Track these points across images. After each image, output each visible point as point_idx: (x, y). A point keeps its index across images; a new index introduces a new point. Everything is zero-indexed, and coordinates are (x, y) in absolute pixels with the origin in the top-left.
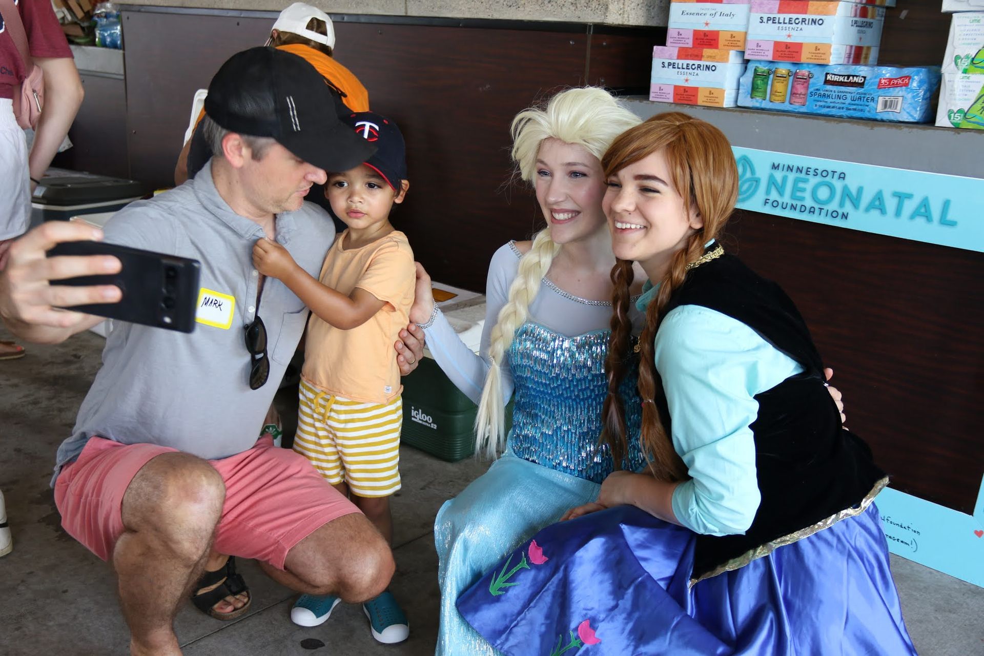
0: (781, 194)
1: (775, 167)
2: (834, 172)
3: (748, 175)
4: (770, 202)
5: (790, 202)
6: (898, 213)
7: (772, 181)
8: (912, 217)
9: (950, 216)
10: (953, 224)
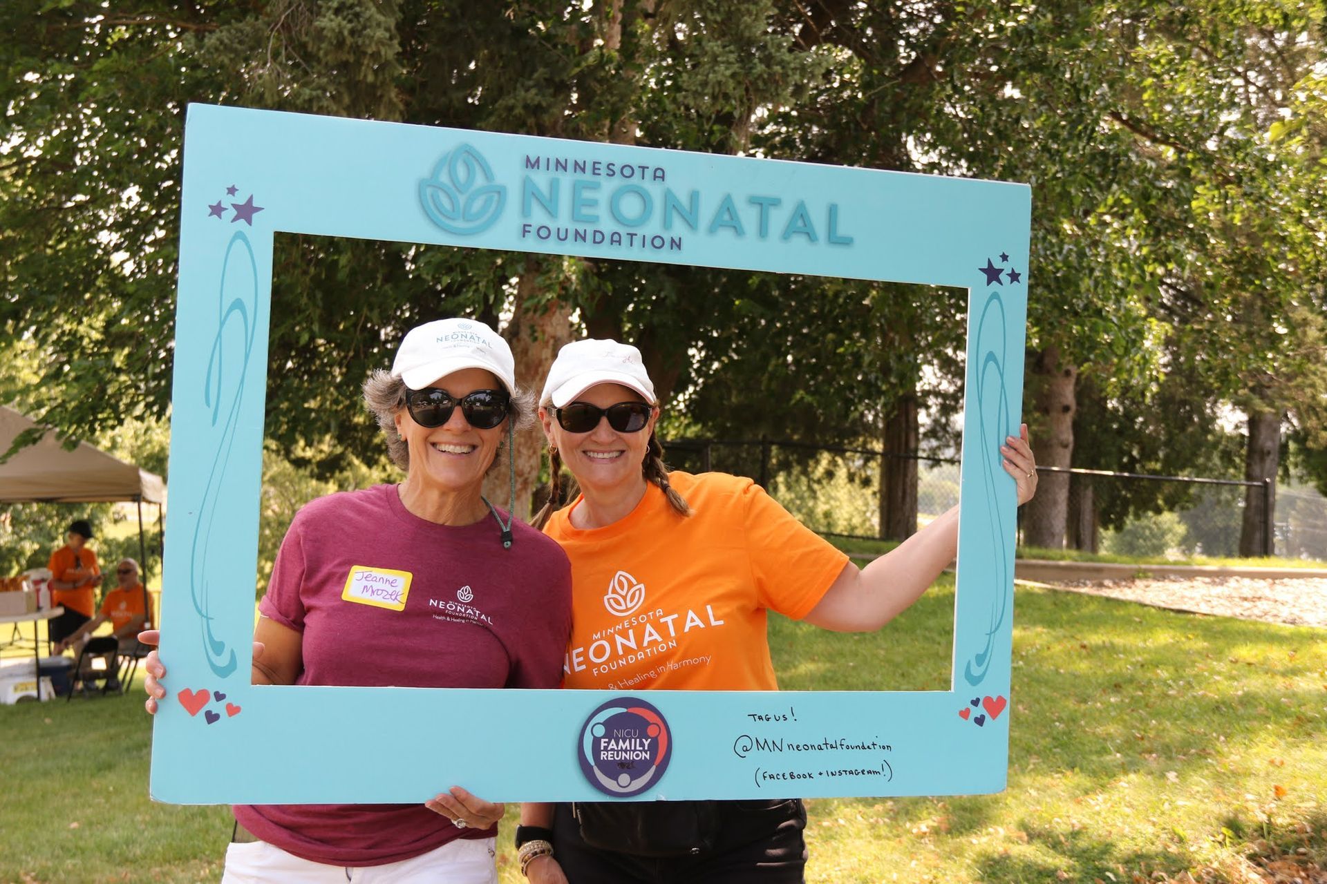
0: (552, 214)
1: (532, 164)
2: (643, 168)
3: (480, 181)
4: (533, 230)
5: (572, 228)
6: (763, 231)
7: (529, 193)
8: (786, 236)
9: (843, 230)
10: (846, 242)
